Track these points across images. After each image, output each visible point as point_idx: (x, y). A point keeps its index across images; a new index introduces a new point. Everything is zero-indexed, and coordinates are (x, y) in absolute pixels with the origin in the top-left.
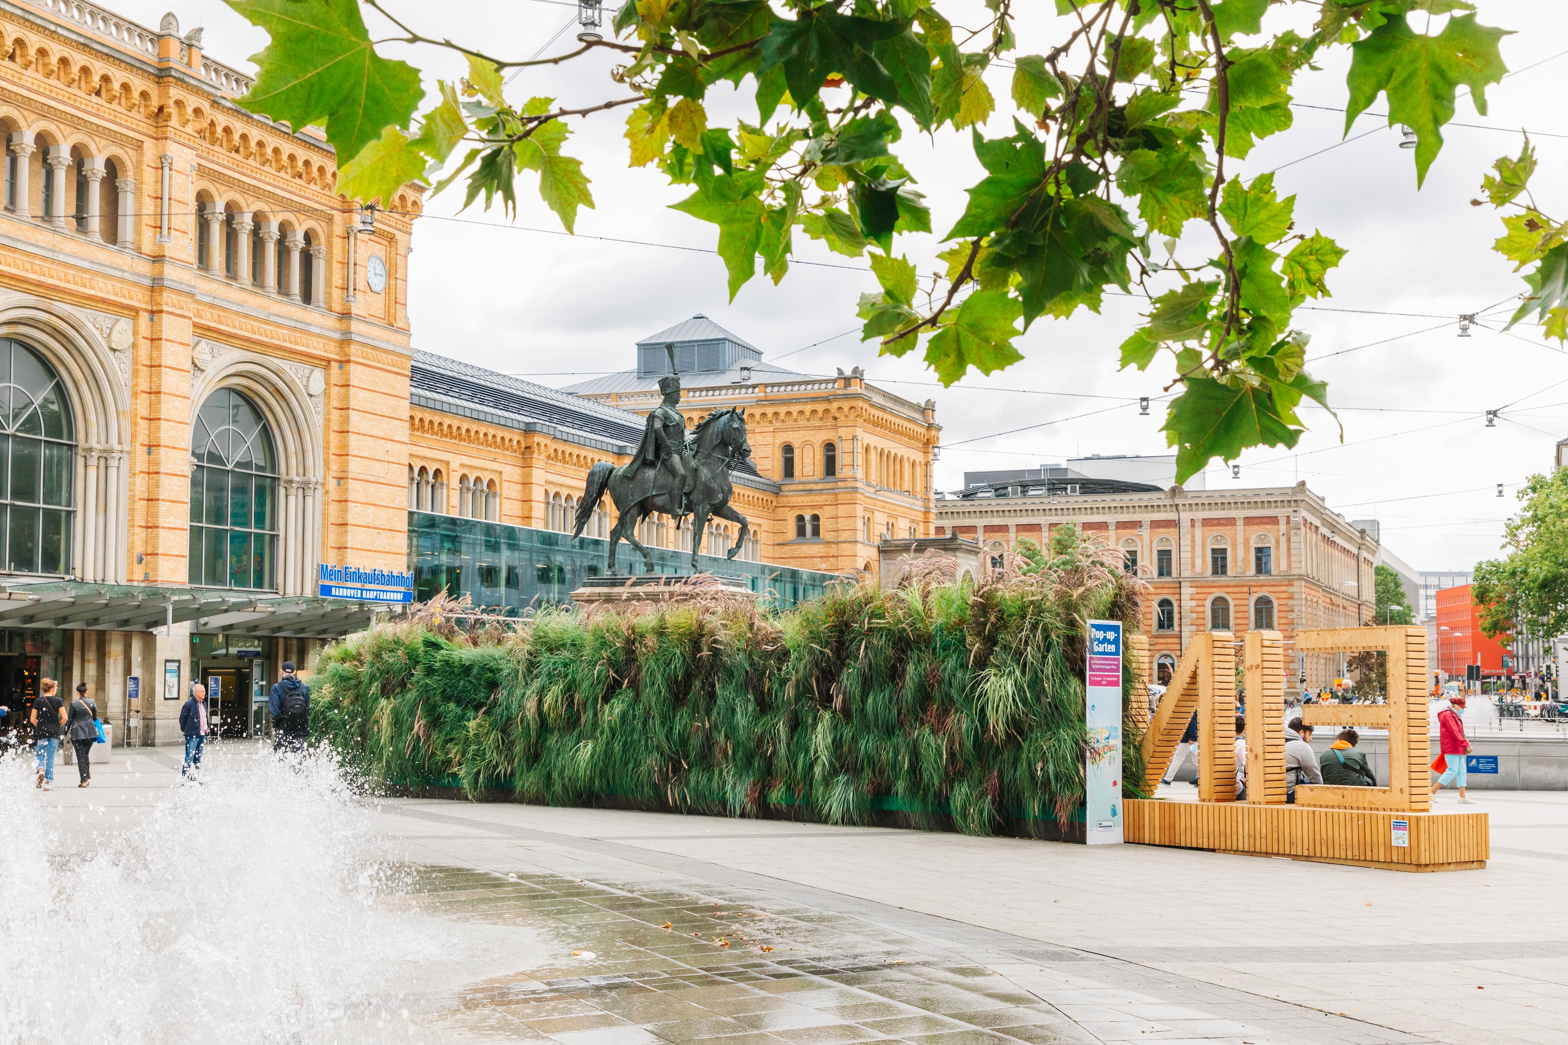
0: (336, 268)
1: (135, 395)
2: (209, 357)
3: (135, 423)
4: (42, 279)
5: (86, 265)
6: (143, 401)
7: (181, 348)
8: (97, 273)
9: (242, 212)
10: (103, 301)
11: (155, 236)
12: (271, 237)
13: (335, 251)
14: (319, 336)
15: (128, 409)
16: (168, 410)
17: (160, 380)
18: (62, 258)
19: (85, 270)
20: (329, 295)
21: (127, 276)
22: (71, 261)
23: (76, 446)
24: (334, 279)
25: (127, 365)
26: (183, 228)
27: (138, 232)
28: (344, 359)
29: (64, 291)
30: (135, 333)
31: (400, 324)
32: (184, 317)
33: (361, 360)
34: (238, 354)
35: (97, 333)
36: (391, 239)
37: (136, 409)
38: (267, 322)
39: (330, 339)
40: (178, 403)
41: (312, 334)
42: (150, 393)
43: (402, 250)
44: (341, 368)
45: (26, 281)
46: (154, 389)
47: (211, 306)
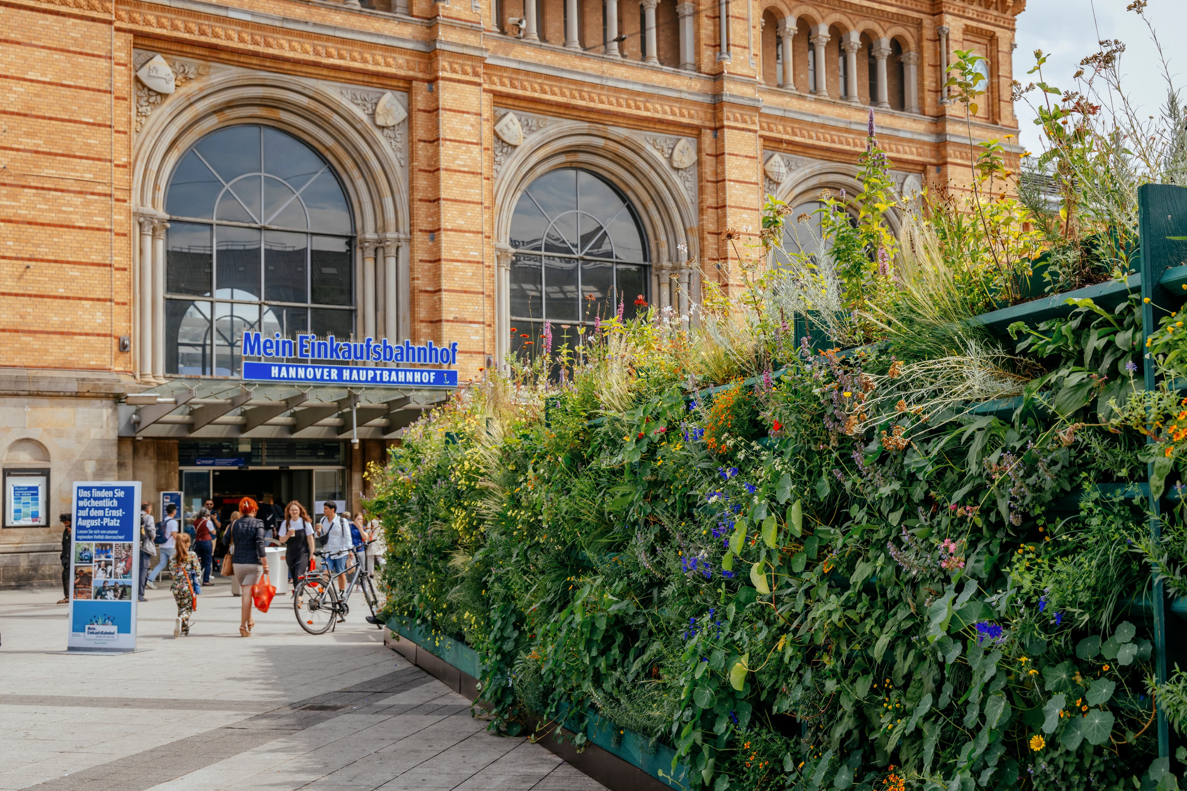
0: (928, 71)
1: (701, 211)
2: (783, 170)
3: (702, 239)
4: (592, 105)
5: (639, 88)
6: (710, 216)
7: (747, 161)
8: (652, 96)
9: (815, 23)
10: (661, 121)
11: (715, 54)
12: (852, 48)
13: (926, 55)
14: (910, 141)
15: (695, 225)
16: (735, 223)
17: (724, 193)
18: (610, 83)
19: (639, 94)
20: (921, 100)
21: (684, 96)
22: (622, 85)
23: (650, 266)
24: (926, 83)
25: (692, 183)
26: (744, 43)
27: (698, 53)
28: (941, 162)
29: (616, 114)
30: (699, 151)
31: (1005, 121)
32: (750, 130)
33: (959, 161)
34: (817, 165)
35: (657, 155)
36: (992, 39)
37: (703, 225)
38: (848, 131)
39: (924, 143)
40: (745, 215)
41: (902, 140)
42: (717, 208)
43: (1003, 47)
44: (938, 171)
45: (575, 108)
46: (721, 204)
47: (782, 119)
